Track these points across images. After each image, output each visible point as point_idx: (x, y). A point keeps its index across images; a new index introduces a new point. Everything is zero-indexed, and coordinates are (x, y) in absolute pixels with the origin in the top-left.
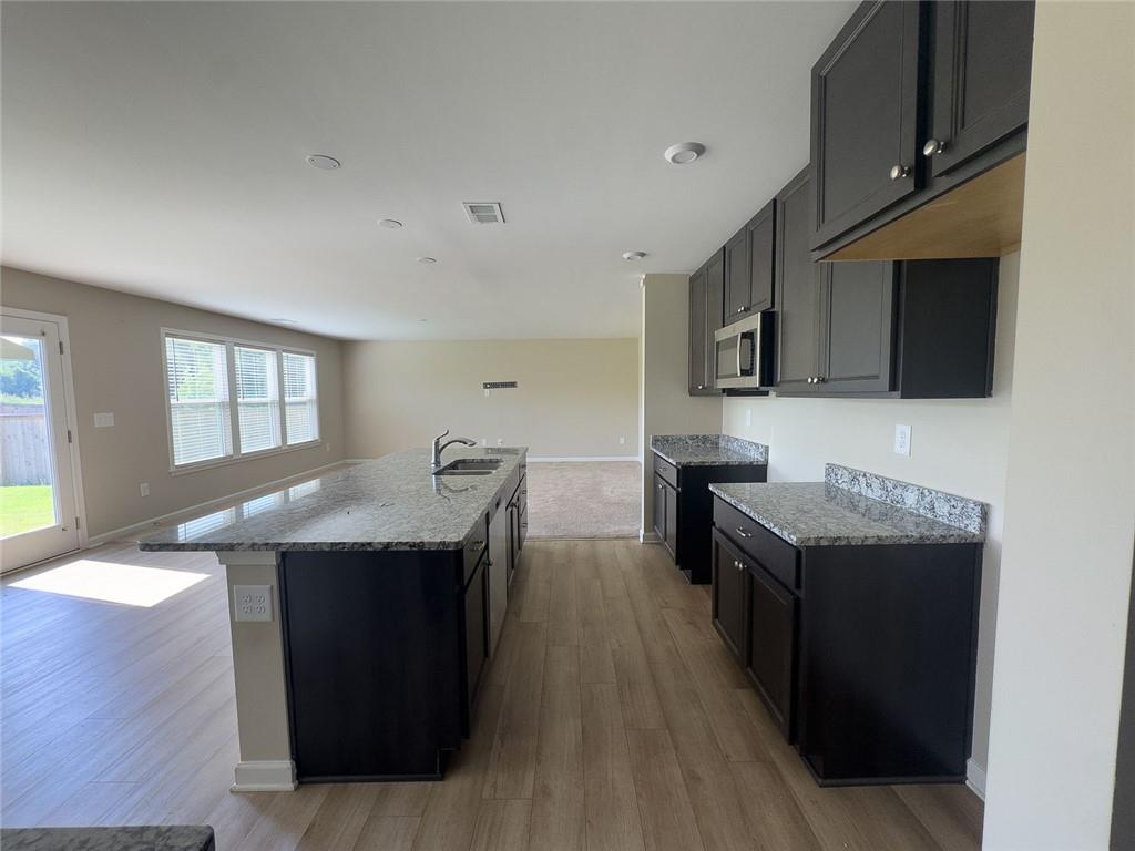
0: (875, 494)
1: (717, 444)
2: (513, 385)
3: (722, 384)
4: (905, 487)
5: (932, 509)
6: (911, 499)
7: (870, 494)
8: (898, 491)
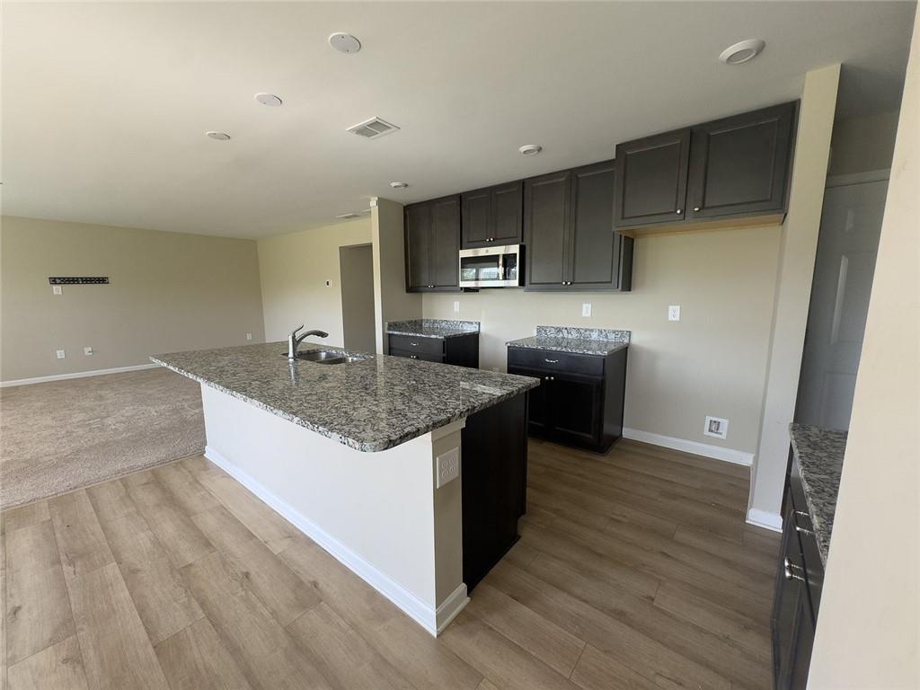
0: (574, 335)
1: (421, 325)
2: (102, 280)
3: (463, 284)
4: (592, 331)
5: (607, 337)
6: (594, 336)
7: (570, 336)
8: (588, 332)
